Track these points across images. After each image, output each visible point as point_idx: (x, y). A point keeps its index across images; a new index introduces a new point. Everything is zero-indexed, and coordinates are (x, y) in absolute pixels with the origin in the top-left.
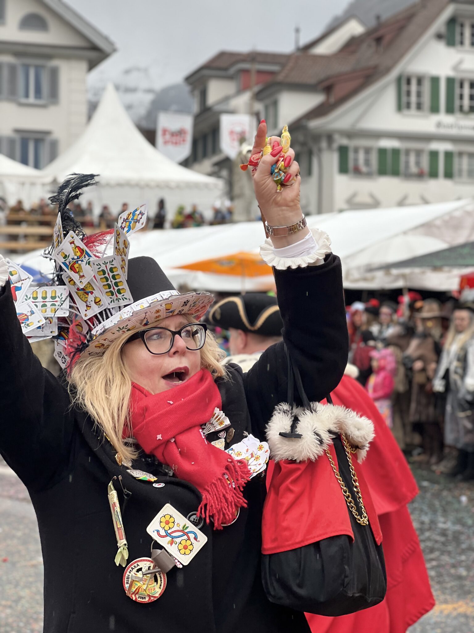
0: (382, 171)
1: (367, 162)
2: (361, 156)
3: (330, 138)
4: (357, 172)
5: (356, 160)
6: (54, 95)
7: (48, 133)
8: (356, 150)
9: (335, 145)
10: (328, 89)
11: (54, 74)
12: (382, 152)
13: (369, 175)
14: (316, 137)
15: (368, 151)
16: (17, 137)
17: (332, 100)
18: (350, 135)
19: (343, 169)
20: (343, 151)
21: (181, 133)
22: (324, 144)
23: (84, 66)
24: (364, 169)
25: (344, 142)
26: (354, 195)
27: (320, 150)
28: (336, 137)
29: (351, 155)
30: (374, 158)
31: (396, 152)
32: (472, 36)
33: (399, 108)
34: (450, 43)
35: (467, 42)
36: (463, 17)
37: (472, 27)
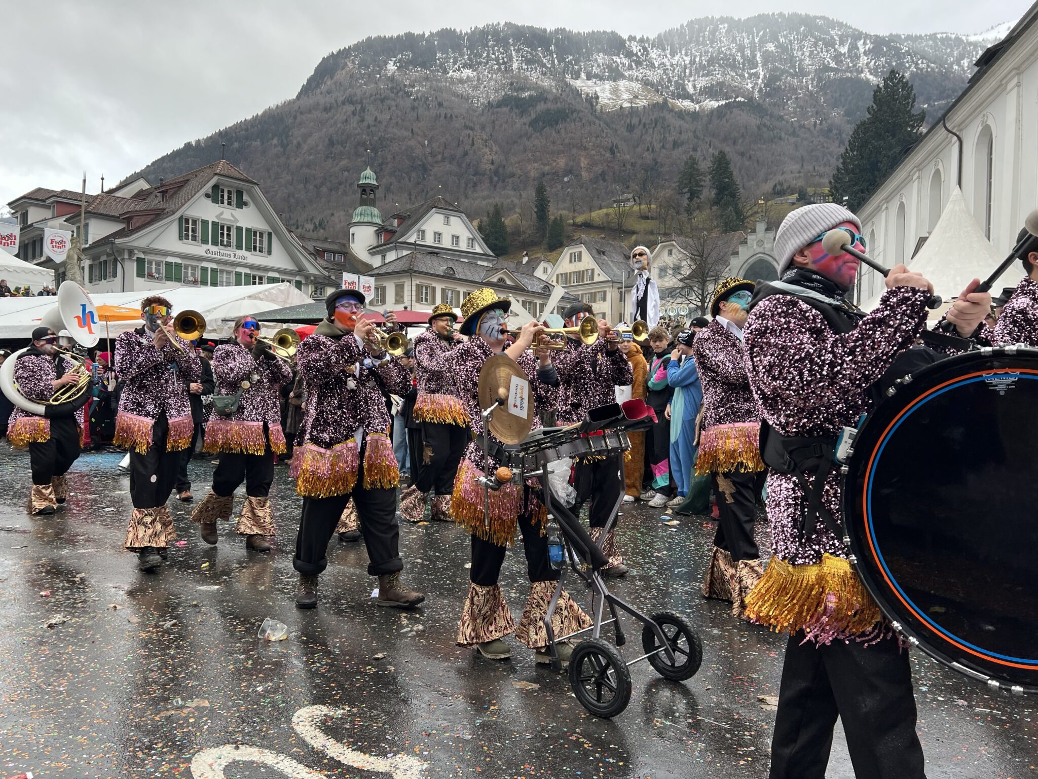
3: (131, 252)
5: (150, 269)
10: (127, 221)
13: (159, 279)
17: (130, 228)
21: (11, 237)
22: (126, 256)
24: (156, 275)
29: (146, 265)
32: (229, 198)
33: (181, 238)
34: (215, 201)
35: (226, 202)
36: (223, 185)
37: (229, 192)
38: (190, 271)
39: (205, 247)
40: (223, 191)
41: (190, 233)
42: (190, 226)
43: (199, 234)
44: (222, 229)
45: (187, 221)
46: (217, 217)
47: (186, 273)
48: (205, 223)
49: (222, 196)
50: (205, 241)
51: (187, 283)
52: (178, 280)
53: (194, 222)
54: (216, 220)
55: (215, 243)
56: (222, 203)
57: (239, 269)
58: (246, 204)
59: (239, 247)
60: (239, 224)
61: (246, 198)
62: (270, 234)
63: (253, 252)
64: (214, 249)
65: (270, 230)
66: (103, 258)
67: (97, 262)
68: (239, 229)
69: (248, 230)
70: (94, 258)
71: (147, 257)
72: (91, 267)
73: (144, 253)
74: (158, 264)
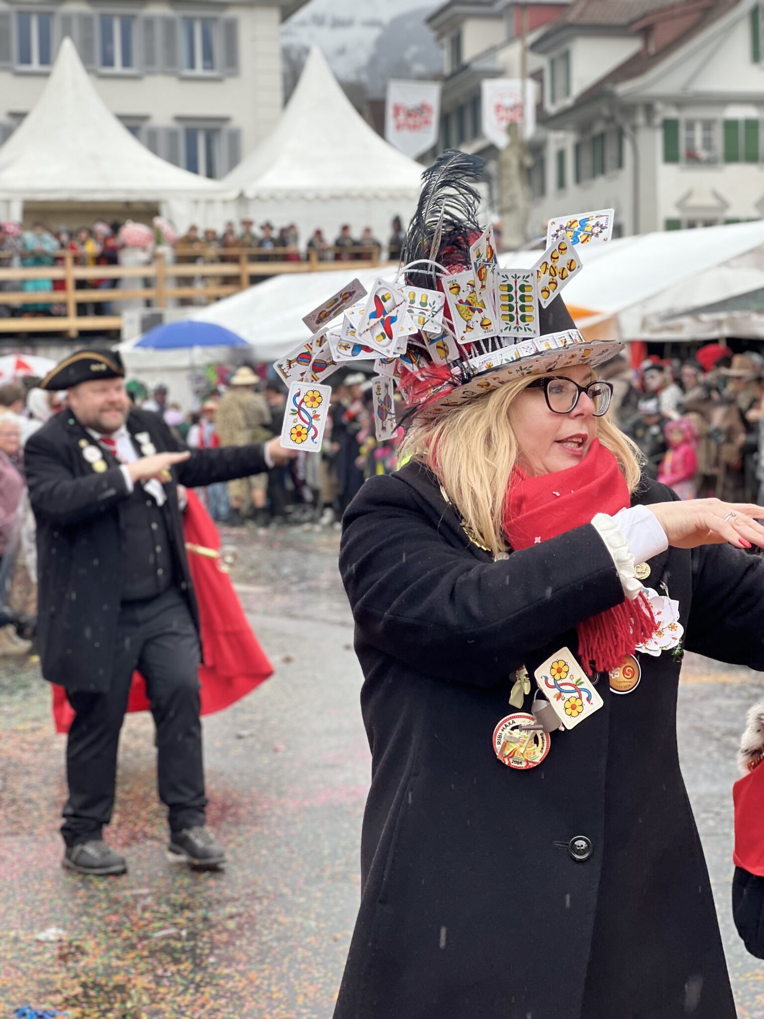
0: (731, 157)
1: (708, 144)
2: (698, 134)
3: (649, 109)
4: (692, 158)
5: (690, 141)
6: (232, 62)
7: (225, 120)
8: (690, 126)
9: (658, 120)
10: (646, 32)
11: (231, 29)
12: (731, 126)
13: (711, 162)
14: (629, 109)
15: (708, 125)
16: (180, 127)
17: (652, 49)
18: (680, 103)
19: (671, 156)
20: (670, 128)
21: (423, 109)
22: (641, 119)
23: (274, 15)
24: (702, 154)
25: (672, 113)
26: (689, 195)
27: (634, 128)
28: (659, 106)
29: (683, 134)
30: (718, 136)
31: (752, 125)
33: (755, 58)
52: (752, 157)
66: (599, 127)
67: (587, 138)
70: (584, 128)
71: (684, 116)
72: (578, 148)
73: (677, 106)
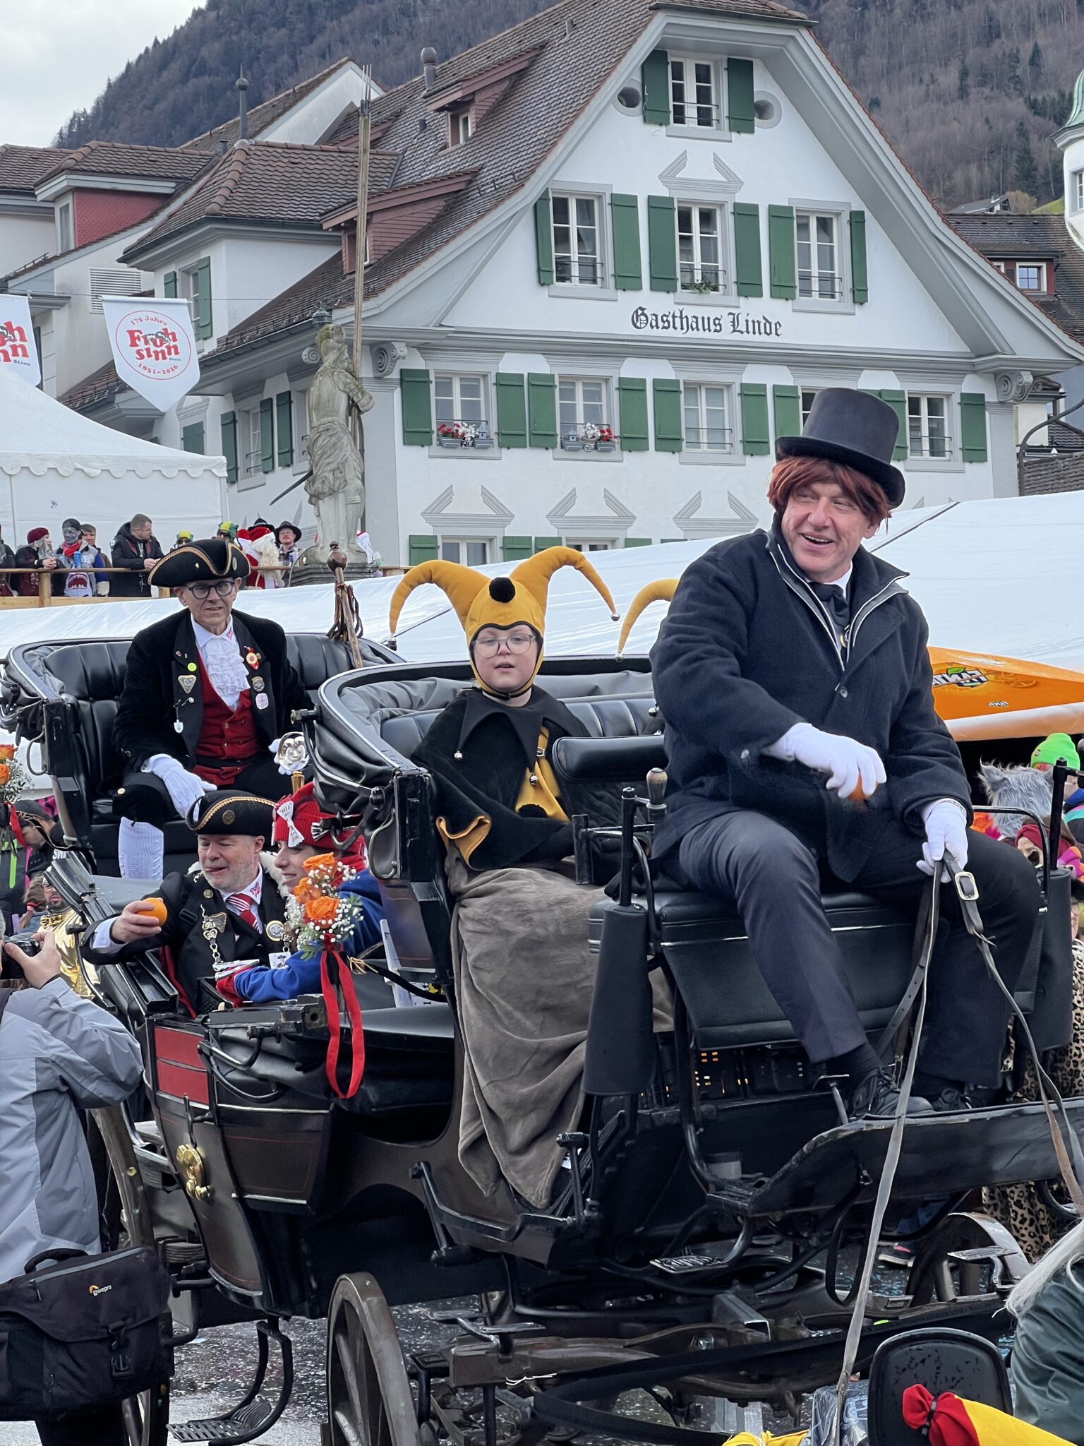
0: (511, 438)
2: (457, 398)
3: (381, 353)
4: (449, 434)
5: (446, 407)
8: (442, 383)
9: (394, 372)
10: (349, 232)
12: (507, 384)
13: (480, 446)
18: (427, 346)
19: (416, 434)
20: (413, 384)
22: (368, 372)
25: (417, 363)
26: (446, 497)
28: (400, 349)
29: (434, 398)
30: (488, 403)
31: (541, 384)
32: (703, 95)
33: (543, 279)
34: (654, 116)
35: (691, 112)
36: (679, 47)
37: (703, 74)
38: (580, 402)
39: (630, 300)
40: (678, 73)
41: (574, 254)
42: (573, 226)
43: (605, 251)
44: (685, 223)
45: (561, 207)
46: (667, 177)
47: (569, 411)
48: (624, 205)
49: (679, 93)
50: (627, 280)
51: (572, 445)
52: (544, 439)
53: (586, 207)
54: (664, 192)
55: (662, 282)
56: (680, 117)
57: (754, 375)
58: (762, 110)
59: (749, 287)
60: (742, 198)
61: (763, 86)
62: (857, 220)
63: (801, 301)
64: (659, 303)
65: (858, 205)
67: (253, 403)
68: (746, 214)
69: (779, 215)
70: (241, 389)
71: (434, 366)
73: (424, 349)
74: (470, 387)
